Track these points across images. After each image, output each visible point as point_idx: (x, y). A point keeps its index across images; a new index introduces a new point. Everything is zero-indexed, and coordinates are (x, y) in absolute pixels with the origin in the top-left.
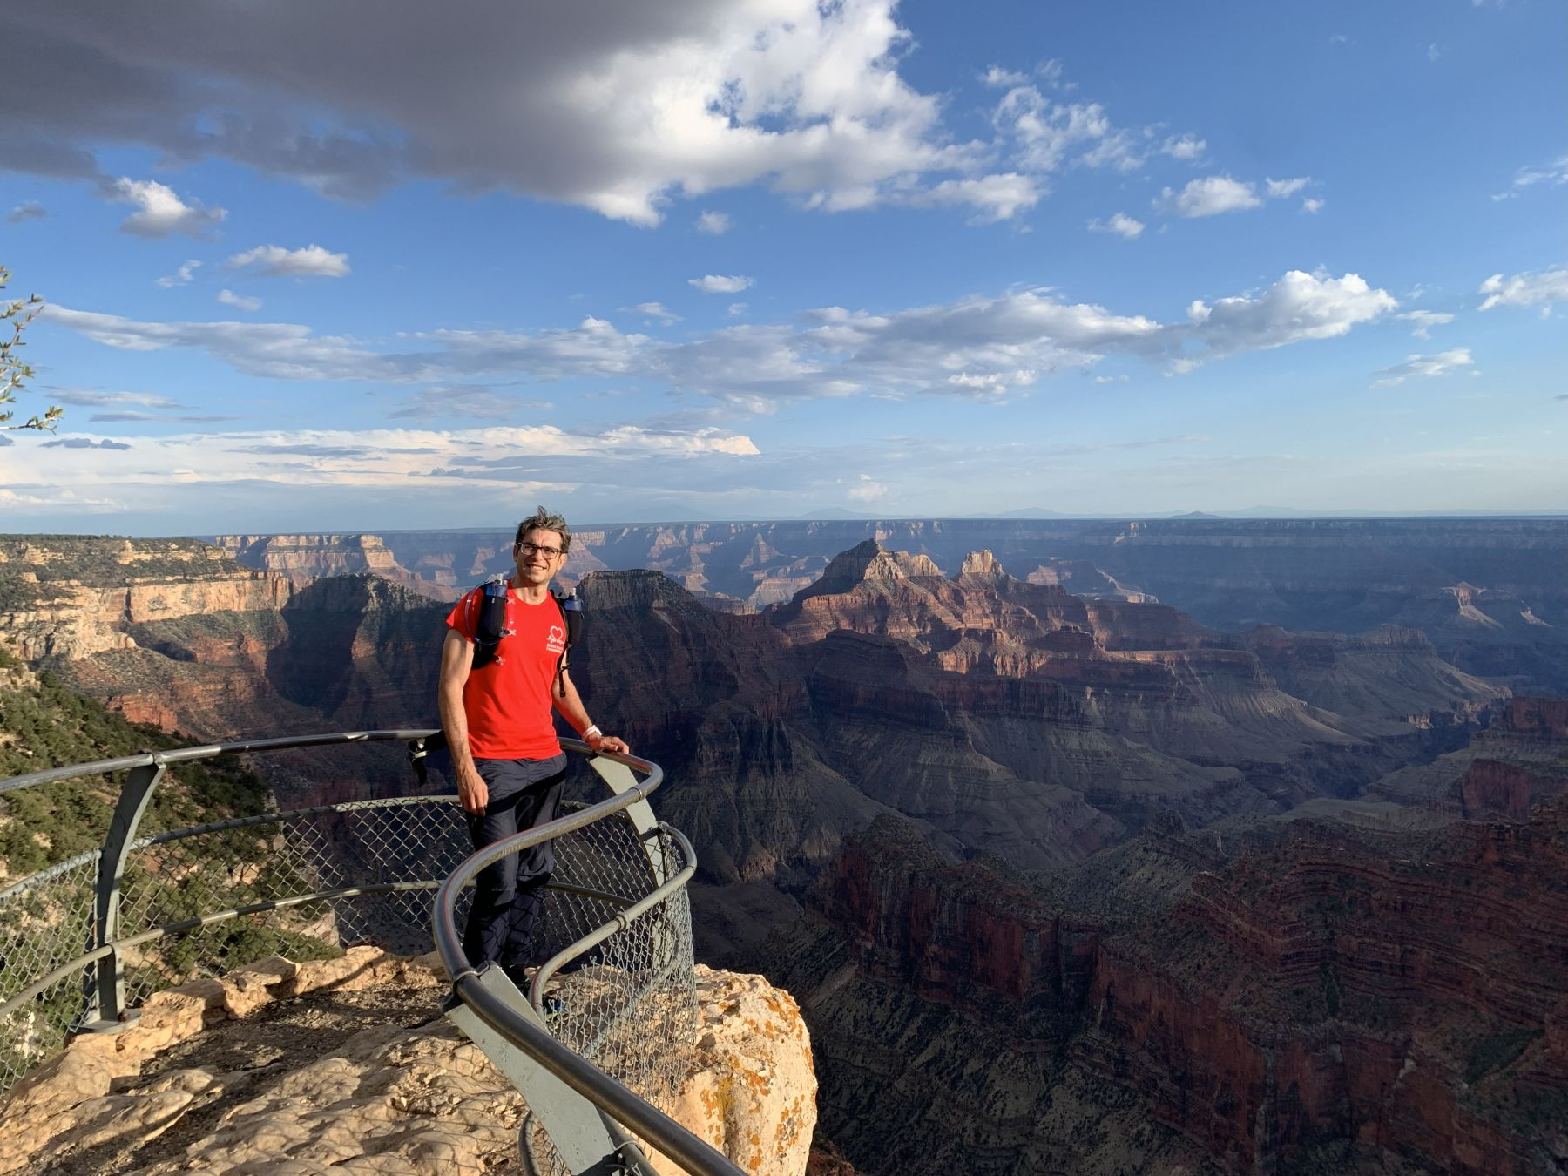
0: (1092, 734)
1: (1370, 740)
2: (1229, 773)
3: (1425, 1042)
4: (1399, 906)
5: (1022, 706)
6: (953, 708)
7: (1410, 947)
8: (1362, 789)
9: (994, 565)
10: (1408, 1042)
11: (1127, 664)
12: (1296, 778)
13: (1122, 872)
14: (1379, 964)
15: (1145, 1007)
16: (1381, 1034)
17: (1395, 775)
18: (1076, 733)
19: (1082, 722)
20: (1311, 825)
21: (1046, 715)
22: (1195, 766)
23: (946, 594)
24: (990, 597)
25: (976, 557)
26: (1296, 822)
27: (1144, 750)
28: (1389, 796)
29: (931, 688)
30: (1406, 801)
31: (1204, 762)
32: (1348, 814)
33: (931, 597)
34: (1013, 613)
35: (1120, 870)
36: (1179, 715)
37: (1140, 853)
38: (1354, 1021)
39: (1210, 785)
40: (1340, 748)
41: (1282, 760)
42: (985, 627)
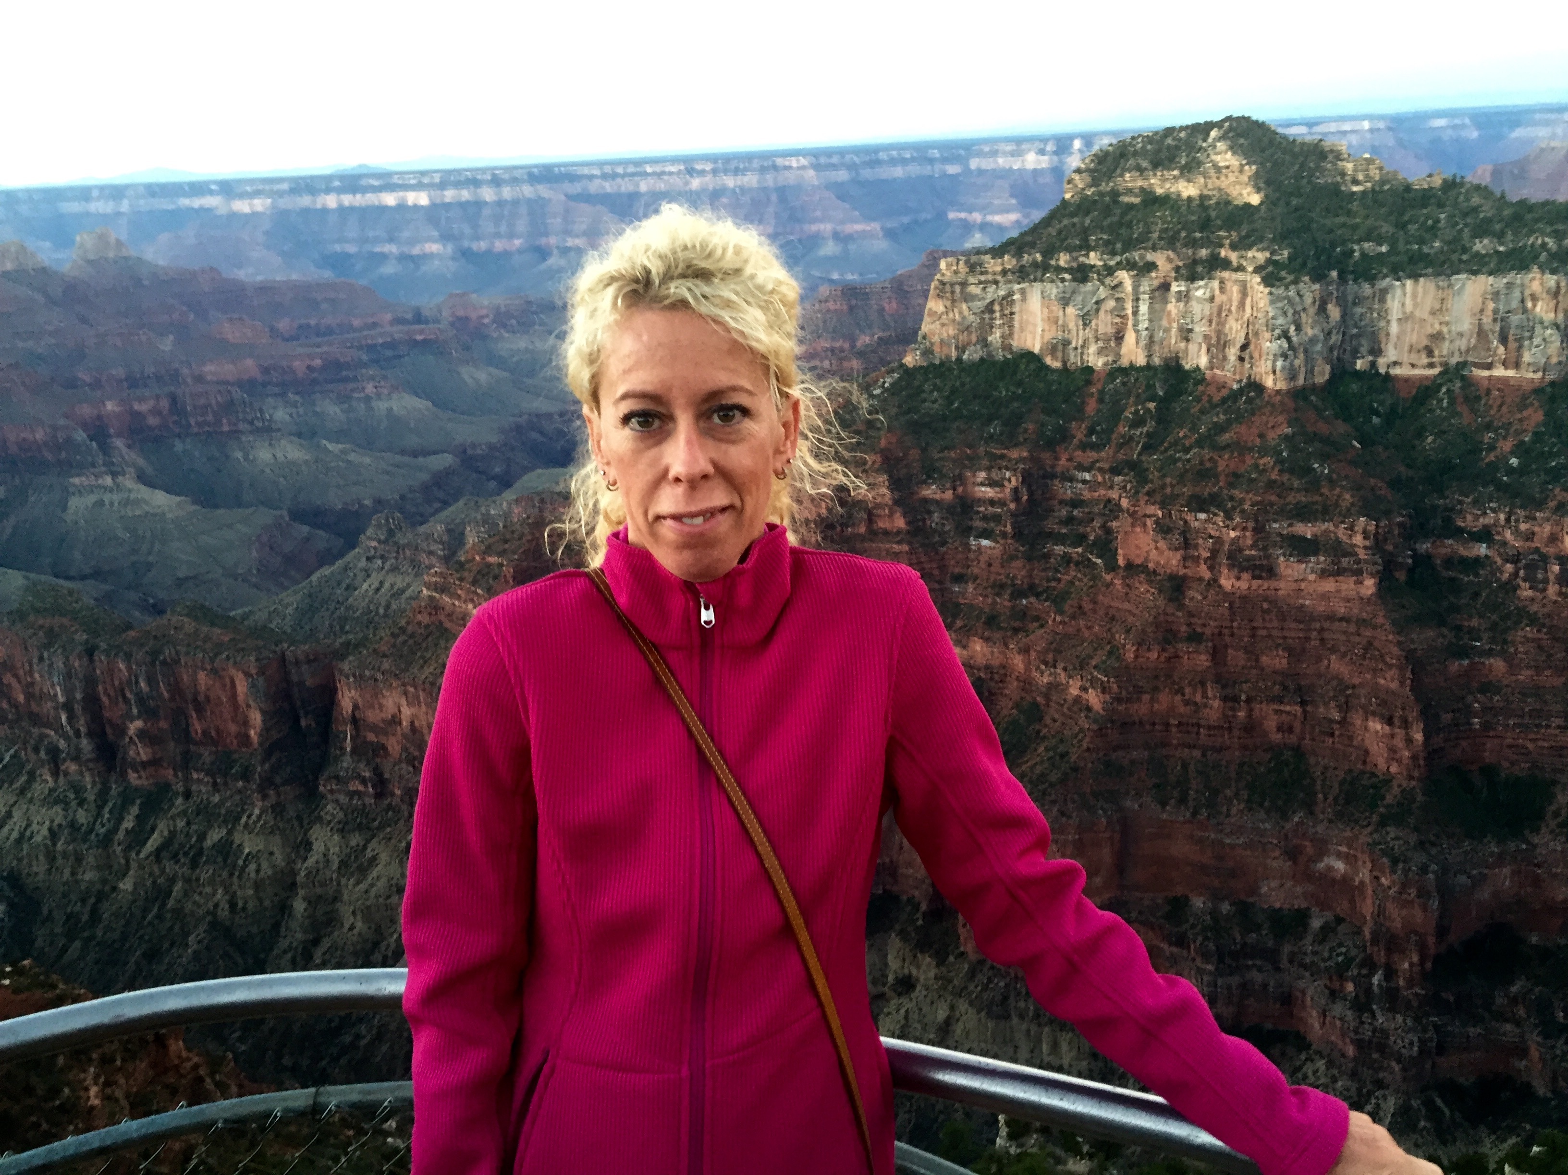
0: (284, 442)
2: (445, 460)
5: (192, 421)
12: (510, 454)
13: (348, 588)
15: (395, 720)
18: (266, 444)
19: (269, 430)
20: (533, 499)
21: (224, 429)
22: (406, 459)
23: (59, 291)
26: (518, 500)
27: (350, 451)
31: (415, 454)
35: (344, 586)
36: (381, 405)
37: (363, 563)
39: (425, 477)
41: (495, 438)
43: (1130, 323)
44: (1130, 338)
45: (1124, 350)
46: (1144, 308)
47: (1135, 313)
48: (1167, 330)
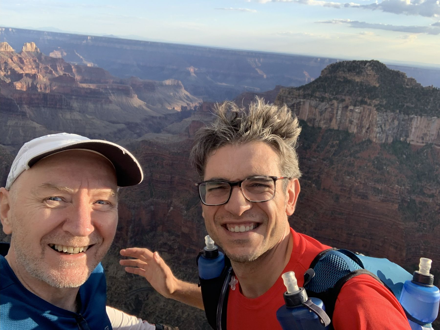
0: (75, 113)
1: (164, 115)
2: (123, 126)
3: (176, 202)
4: (171, 164)
5: (48, 103)
6: (21, 104)
7: (173, 176)
8: (162, 130)
9: (36, 48)
10: (171, 203)
11: (87, 89)
12: (142, 127)
14: (165, 181)
16: (164, 201)
17: (171, 126)
18: (69, 113)
19: (71, 109)
20: (147, 141)
21: (58, 107)
22: (111, 124)
23: (16, 59)
24: (35, 61)
25: (28, 45)
26: (142, 141)
27: (93, 119)
28: (169, 132)
29: (11, 96)
30: (173, 133)
31: (114, 122)
32: (157, 138)
33: (10, 60)
34: (44, 68)
36: (105, 107)
38: (157, 198)
39: (115, 130)
40: (155, 118)
41: (138, 121)
42: (33, 73)
43: (335, 116)
44: (334, 120)
45: (332, 124)
46: (339, 112)
47: (337, 113)
48: (346, 120)
